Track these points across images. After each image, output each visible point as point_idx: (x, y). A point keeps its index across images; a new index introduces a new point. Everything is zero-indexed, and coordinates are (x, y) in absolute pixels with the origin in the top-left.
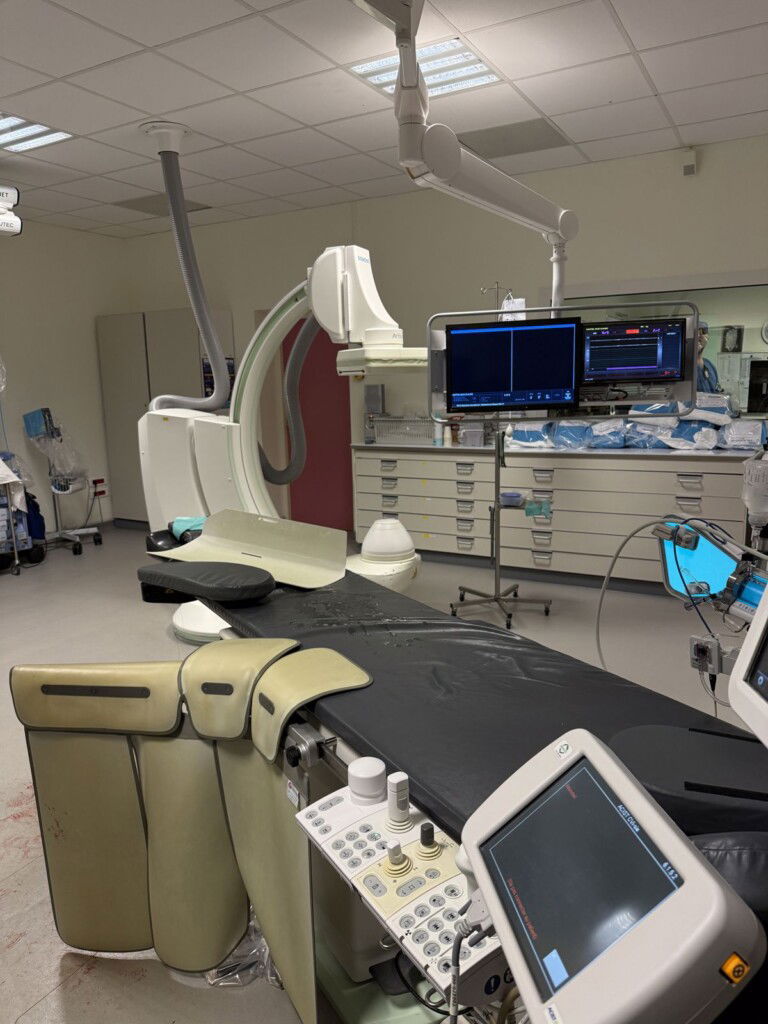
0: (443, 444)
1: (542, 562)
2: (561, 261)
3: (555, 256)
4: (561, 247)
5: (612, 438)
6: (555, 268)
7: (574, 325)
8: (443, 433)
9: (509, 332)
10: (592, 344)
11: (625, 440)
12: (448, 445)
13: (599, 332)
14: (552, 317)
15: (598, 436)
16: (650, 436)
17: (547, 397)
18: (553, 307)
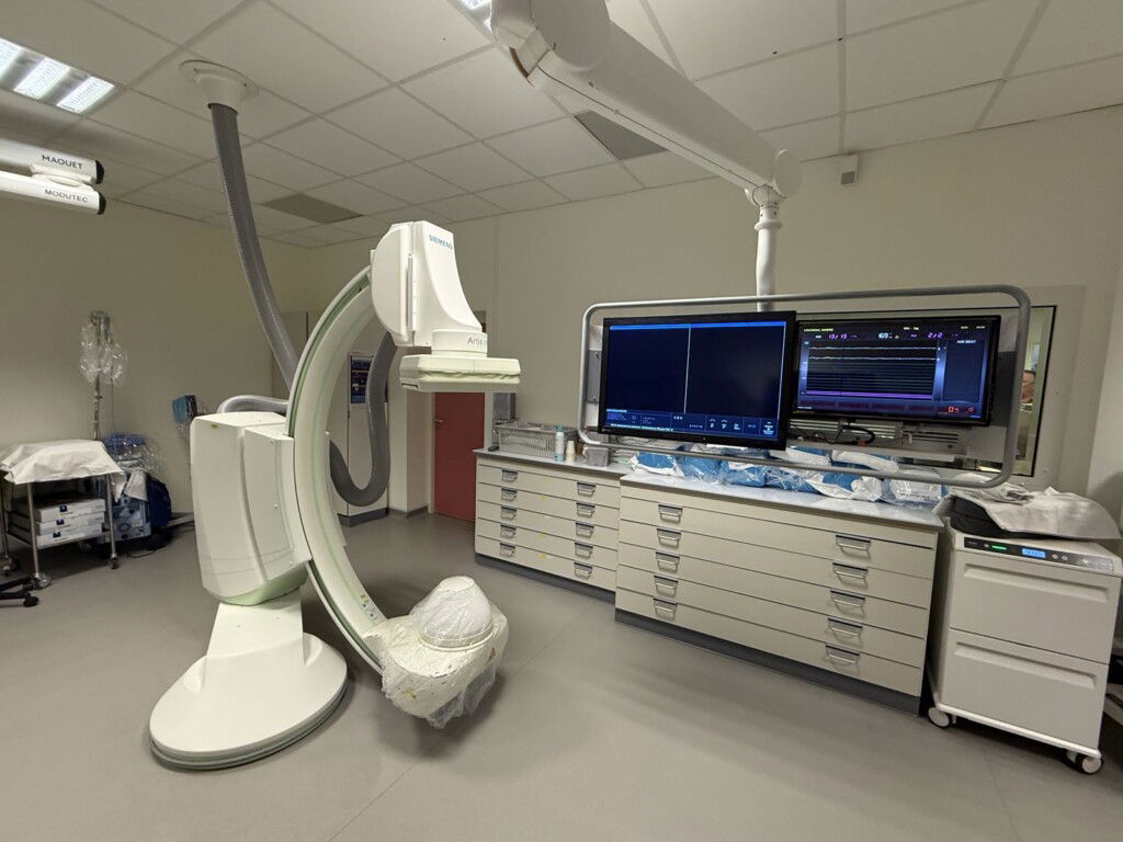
0: (565, 459)
1: (664, 614)
2: (772, 228)
3: (764, 218)
4: (773, 208)
5: (751, 476)
6: (763, 238)
7: (784, 324)
8: (565, 449)
9: (687, 330)
10: (812, 353)
11: (766, 479)
12: (570, 462)
13: (826, 335)
14: (759, 310)
15: (735, 471)
16: (796, 477)
17: (736, 427)
18: (758, 296)
